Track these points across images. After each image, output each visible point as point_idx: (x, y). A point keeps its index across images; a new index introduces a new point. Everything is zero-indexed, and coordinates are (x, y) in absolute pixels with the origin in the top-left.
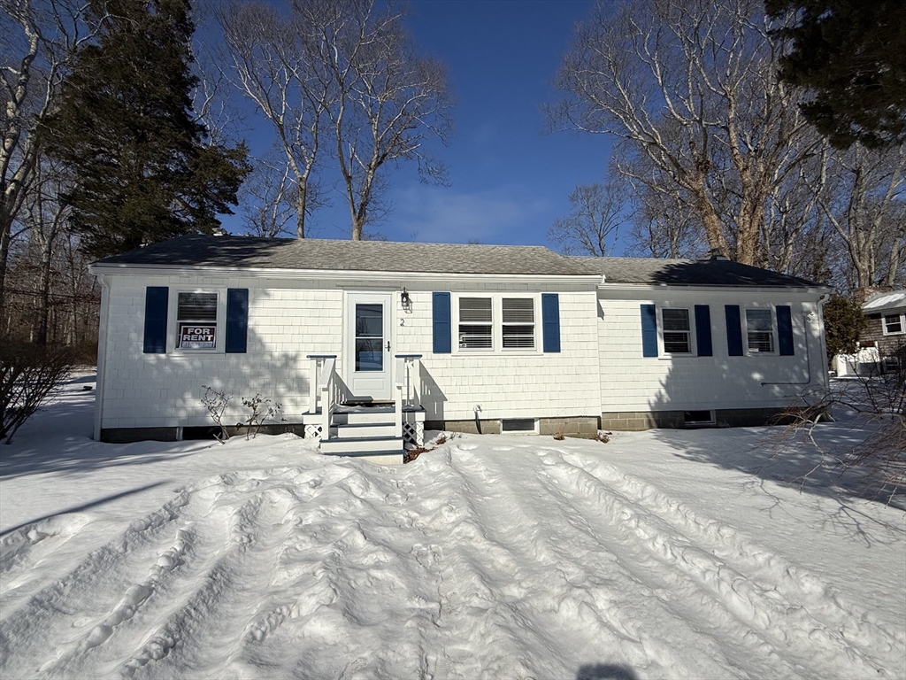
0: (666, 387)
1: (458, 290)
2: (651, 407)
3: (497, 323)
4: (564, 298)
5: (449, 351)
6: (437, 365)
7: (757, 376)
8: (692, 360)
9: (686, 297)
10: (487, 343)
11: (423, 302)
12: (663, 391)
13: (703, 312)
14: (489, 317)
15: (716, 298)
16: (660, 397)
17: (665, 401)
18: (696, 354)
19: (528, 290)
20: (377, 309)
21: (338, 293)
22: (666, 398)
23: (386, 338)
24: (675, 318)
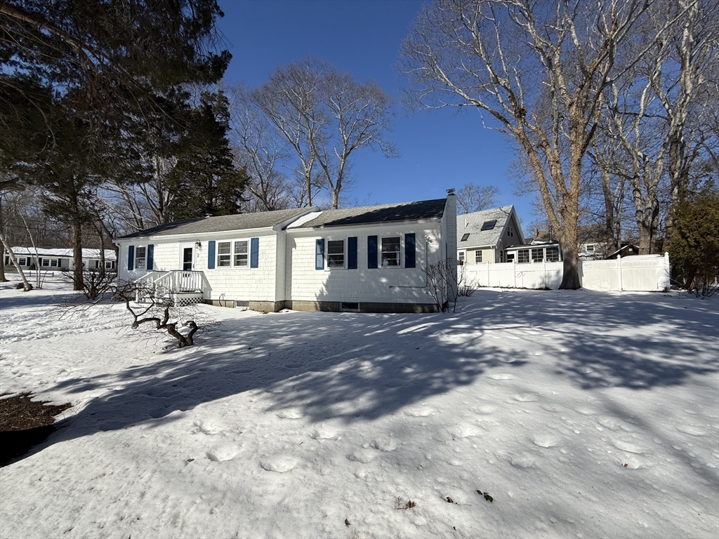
0: (326, 286)
1: (218, 239)
2: (317, 299)
3: (232, 254)
4: (262, 240)
5: (214, 268)
6: (209, 273)
7: (384, 280)
8: (344, 271)
9: (343, 233)
10: (228, 264)
11: (205, 244)
12: (324, 289)
13: (353, 242)
14: (229, 251)
15: (362, 232)
16: (322, 292)
17: (325, 294)
18: (347, 268)
19: (245, 237)
20: (190, 250)
21: (178, 245)
22: (325, 293)
23: (193, 263)
24: (335, 246)
